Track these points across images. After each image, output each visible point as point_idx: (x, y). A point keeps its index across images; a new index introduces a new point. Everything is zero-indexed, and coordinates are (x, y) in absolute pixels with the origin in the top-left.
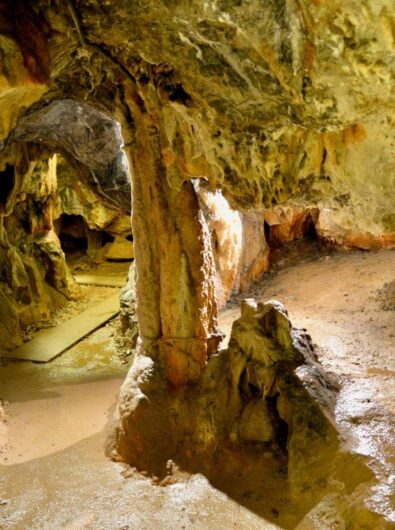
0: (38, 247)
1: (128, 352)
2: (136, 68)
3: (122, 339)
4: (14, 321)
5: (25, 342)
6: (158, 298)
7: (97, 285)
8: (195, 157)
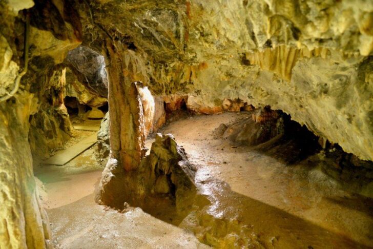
0: (56, 112)
1: (102, 160)
2: (113, 34)
3: (98, 154)
4: (45, 147)
5: (51, 156)
6: (119, 133)
7: (84, 130)
8: (138, 73)
